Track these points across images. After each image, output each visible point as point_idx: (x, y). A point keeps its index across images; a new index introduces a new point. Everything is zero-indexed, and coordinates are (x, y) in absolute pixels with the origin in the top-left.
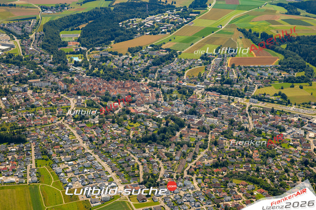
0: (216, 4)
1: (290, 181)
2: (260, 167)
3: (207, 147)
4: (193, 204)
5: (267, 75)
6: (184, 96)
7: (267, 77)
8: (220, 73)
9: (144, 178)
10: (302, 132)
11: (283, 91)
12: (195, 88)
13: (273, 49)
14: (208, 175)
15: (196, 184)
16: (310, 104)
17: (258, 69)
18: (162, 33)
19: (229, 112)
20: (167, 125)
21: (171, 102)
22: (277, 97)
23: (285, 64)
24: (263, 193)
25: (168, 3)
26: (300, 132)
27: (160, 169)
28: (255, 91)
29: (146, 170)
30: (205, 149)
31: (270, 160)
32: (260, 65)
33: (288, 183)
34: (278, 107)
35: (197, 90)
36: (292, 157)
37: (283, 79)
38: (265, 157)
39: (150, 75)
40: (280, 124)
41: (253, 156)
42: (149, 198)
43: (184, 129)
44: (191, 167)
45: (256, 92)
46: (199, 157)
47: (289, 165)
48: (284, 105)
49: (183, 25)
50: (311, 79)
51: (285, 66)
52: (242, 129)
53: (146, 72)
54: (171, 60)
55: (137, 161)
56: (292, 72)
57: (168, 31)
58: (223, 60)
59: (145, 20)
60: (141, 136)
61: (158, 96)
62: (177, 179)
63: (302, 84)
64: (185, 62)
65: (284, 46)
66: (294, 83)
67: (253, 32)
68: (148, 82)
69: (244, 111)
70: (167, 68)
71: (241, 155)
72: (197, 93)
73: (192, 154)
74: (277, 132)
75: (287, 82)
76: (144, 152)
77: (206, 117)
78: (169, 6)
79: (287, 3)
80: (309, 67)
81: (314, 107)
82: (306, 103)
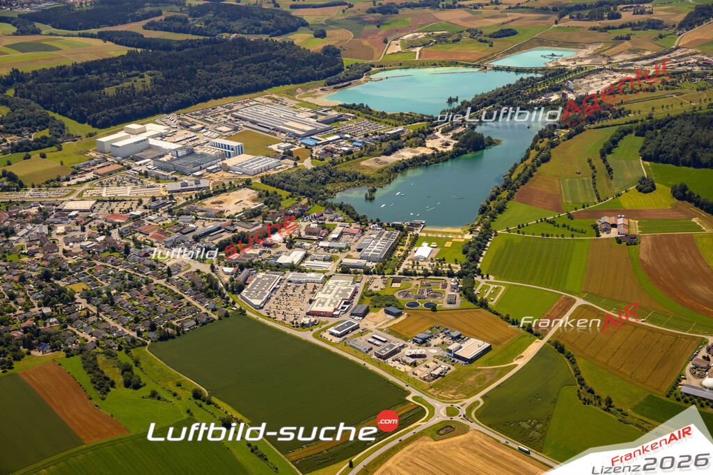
10: (45, 229)
11: (9, 169)
16: (58, 180)
23: (11, 122)
26: (41, 229)
33: (15, 316)
34: (2, 197)
36: (24, 273)
37: (10, 147)
40: (7, 224)
47: (17, 287)
48: (14, 191)
51: (12, 125)
56: (25, 133)
63: (43, 151)
65: (10, 92)
66: (30, 151)
75: (17, 152)
79: (16, 16)
80: (55, 120)
81: (66, 183)
82: (52, 181)
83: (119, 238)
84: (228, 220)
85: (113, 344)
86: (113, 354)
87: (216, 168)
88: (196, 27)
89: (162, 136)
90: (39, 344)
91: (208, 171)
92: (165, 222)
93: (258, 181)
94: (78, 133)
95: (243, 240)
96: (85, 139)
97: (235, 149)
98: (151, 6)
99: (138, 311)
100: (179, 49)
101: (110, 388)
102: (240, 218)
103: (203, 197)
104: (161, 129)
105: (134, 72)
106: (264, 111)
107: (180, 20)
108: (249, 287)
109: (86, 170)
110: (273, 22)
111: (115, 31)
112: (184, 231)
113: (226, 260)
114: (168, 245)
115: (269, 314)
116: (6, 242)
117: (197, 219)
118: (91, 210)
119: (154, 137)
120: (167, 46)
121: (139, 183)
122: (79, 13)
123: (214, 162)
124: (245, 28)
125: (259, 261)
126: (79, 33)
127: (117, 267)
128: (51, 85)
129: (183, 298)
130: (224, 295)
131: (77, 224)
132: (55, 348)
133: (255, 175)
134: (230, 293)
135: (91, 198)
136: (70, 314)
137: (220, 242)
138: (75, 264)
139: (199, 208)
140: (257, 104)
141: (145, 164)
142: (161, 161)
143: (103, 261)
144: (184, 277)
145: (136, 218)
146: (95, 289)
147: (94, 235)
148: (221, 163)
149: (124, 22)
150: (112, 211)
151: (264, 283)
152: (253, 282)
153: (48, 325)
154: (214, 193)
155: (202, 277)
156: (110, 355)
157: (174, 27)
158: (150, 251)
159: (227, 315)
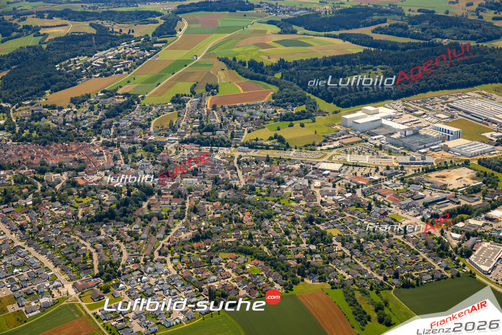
0: (188, 29)
1: (292, 245)
2: (253, 232)
3: (184, 216)
4: (168, 293)
5: (258, 114)
6: (152, 154)
7: (258, 117)
8: (197, 118)
9: (99, 269)
10: (306, 182)
11: (279, 133)
12: (166, 142)
13: (264, 80)
14: (187, 253)
15: (170, 266)
16: (314, 145)
17: (247, 107)
18: (117, 73)
19: (212, 168)
20: (129, 194)
21: (134, 163)
22: (272, 141)
23: (280, 98)
24: (258, 264)
25: (124, 32)
26: (303, 182)
27: (121, 254)
28: (244, 137)
29: (102, 257)
30: (181, 219)
31: (266, 222)
32: (248, 103)
33: (289, 248)
34: (273, 154)
35: (168, 144)
36: (294, 215)
37: (279, 117)
38: (259, 220)
39: (103, 131)
40: (278, 175)
41: (244, 219)
42: (108, 294)
43: (153, 198)
44: (163, 245)
45: (246, 137)
46: (174, 230)
47: (290, 226)
48: (282, 150)
49: (144, 60)
50: (314, 114)
51: (281, 100)
52: (229, 187)
53: (97, 128)
54: (131, 108)
55: (89, 247)
56: (289, 107)
57: (126, 70)
58: (201, 101)
59: (93, 58)
60: (93, 214)
61: (115, 159)
62: (145, 264)
63: (302, 121)
64: (150, 109)
65: (278, 76)
66: (292, 120)
67: (238, 61)
68: (101, 141)
69: (231, 165)
70: (126, 119)
71: (228, 221)
72: (169, 148)
73: (164, 228)
74: (274, 186)
75: (284, 120)
76: (99, 234)
77: (182, 178)
78: (125, 36)
79: (280, 20)
80: (310, 98)
81: (319, 148)
82: (309, 145)
83: (363, 197)
84: (451, 193)
85: (366, 284)
86: (367, 293)
87: (438, 148)
88: (415, 33)
89: (391, 118)
90: (309, 274)
91: (431, 149)
92: (398, 188)
93: (476, 162)
94: (326, 110)
95: (467, 211)
96: (331, 115)
97: (454, 134)
98: (378, 15)
99: (382, 259)
100: (403, 50)
101: (368, 322)
102: (462, 192)
103: (428, 171)
104: (391, 112)
105: (368, 66)
106: (476, 104)
107: (402, 26)
108: (476, 253)
109: (334, 139)
110: (480, 30)
111: (352, 33)
112: (415, 197)
113: (452, 227)
114: (403, 207)
115: (497, 281)
116: (278, 188)
117: (424, 188)
118: (339, 171)
119: (386, 118)
120: (394, 47)
121: (375, 153)
122: (324, 19)
123: (436, 143)
124: (455, 35)
125: (483, 232)
126: (325, 34)
127: (363, 220)
128: (307, 72)
129: (419, 254)
130: (455, 257)
131: (329, 181)
132: (322, 280)
133: (472, 157)
134: (459, 256)
135: (339, 162)
136: (329, 253)
137: (447, 211)
138: (331, 213)
139: (426, 179)
140: (468, 98)
141: (378, 139)
142: (393, 138)
143: (351, 214)
144: (418, 236)
145: (375, 182)
146: (348, 236)
147: (344, 192)
148: (442, 144)
149: (357, 27)
150: (356, 174)
151: (489, 252)
152: (479, 249)
153: (314, 260)
154: (438, 168)
155: (433, 239)
156: (364, 293)
157: (396, 32)
158: (388, 211)
159: (458, 275)
